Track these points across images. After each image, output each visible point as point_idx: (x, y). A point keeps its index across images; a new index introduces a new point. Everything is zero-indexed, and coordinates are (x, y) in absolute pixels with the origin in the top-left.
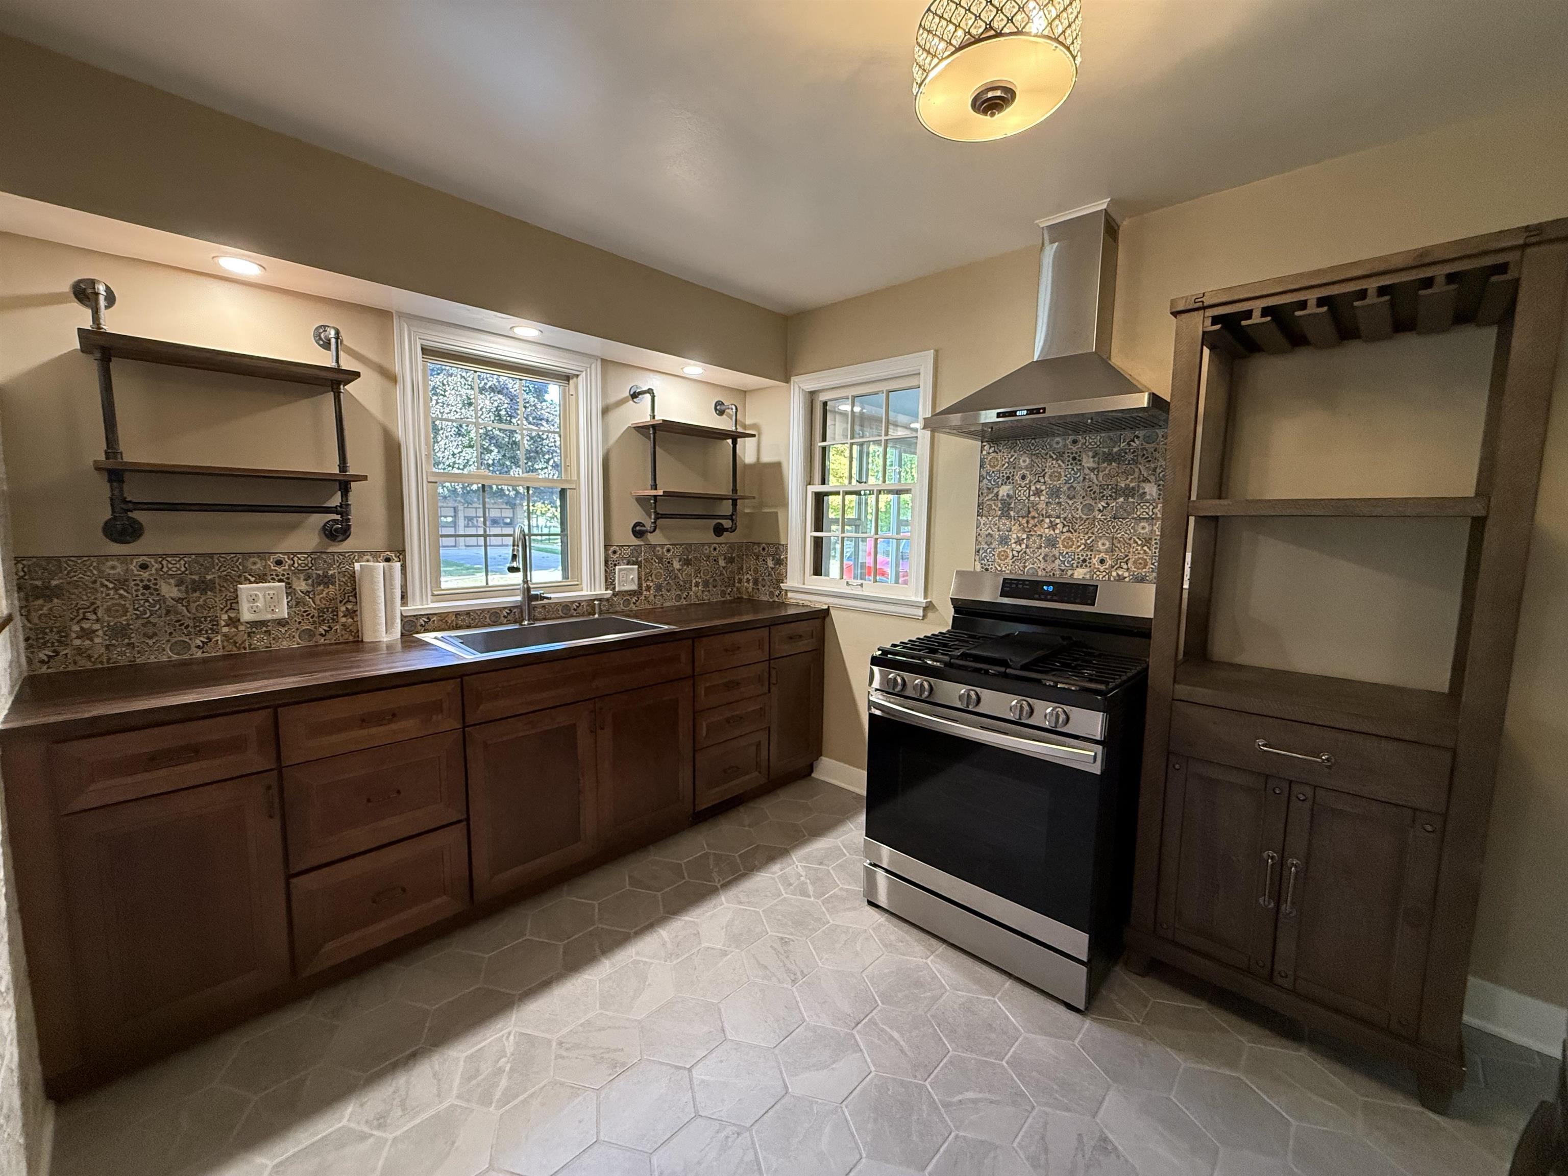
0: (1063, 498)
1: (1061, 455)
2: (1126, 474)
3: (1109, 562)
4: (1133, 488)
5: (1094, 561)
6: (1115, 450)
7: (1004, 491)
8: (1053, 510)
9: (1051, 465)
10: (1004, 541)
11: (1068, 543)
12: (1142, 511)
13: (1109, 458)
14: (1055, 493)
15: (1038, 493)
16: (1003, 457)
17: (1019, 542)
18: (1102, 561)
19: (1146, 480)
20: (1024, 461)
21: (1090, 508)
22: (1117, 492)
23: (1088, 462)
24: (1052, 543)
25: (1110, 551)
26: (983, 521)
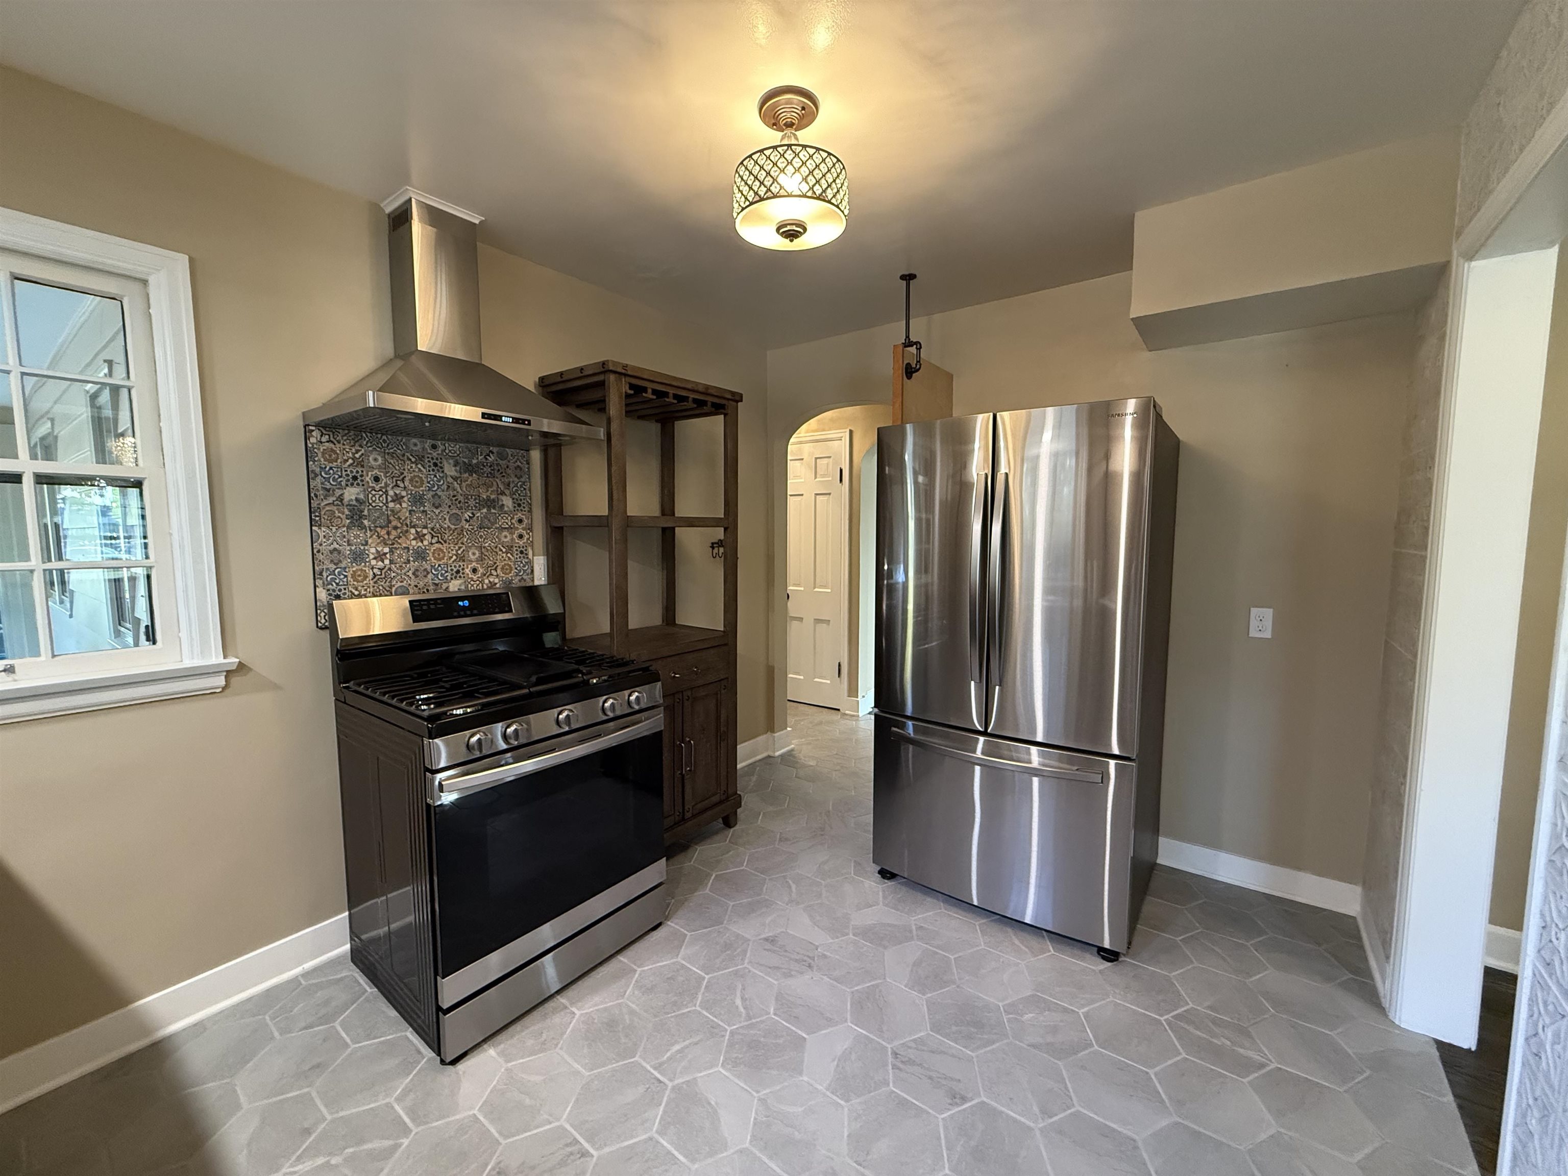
0: (428, 506)
1: (420, 459)
2: (488, 486)
3: (481, 571)
4: (494, 500)
5: (467, 571)
6: (474, 461)
7: (351, 494)
8: (418, 519)
9: (411, 469)
10: (359, 557)
11: (439, 557)
12: (503, 521)
13: (470, 469)
14: (418, 500)
15: (398, 499)
16: (346, 451)
17: (380, 557)
18: (474, 571)
19: (503, 493)
20: (375, 459)
21: (456, 518)
22: (480, 503)
23: (450, 470)
24: (421, 555)
25: (481, 559)
26: (321, 532)
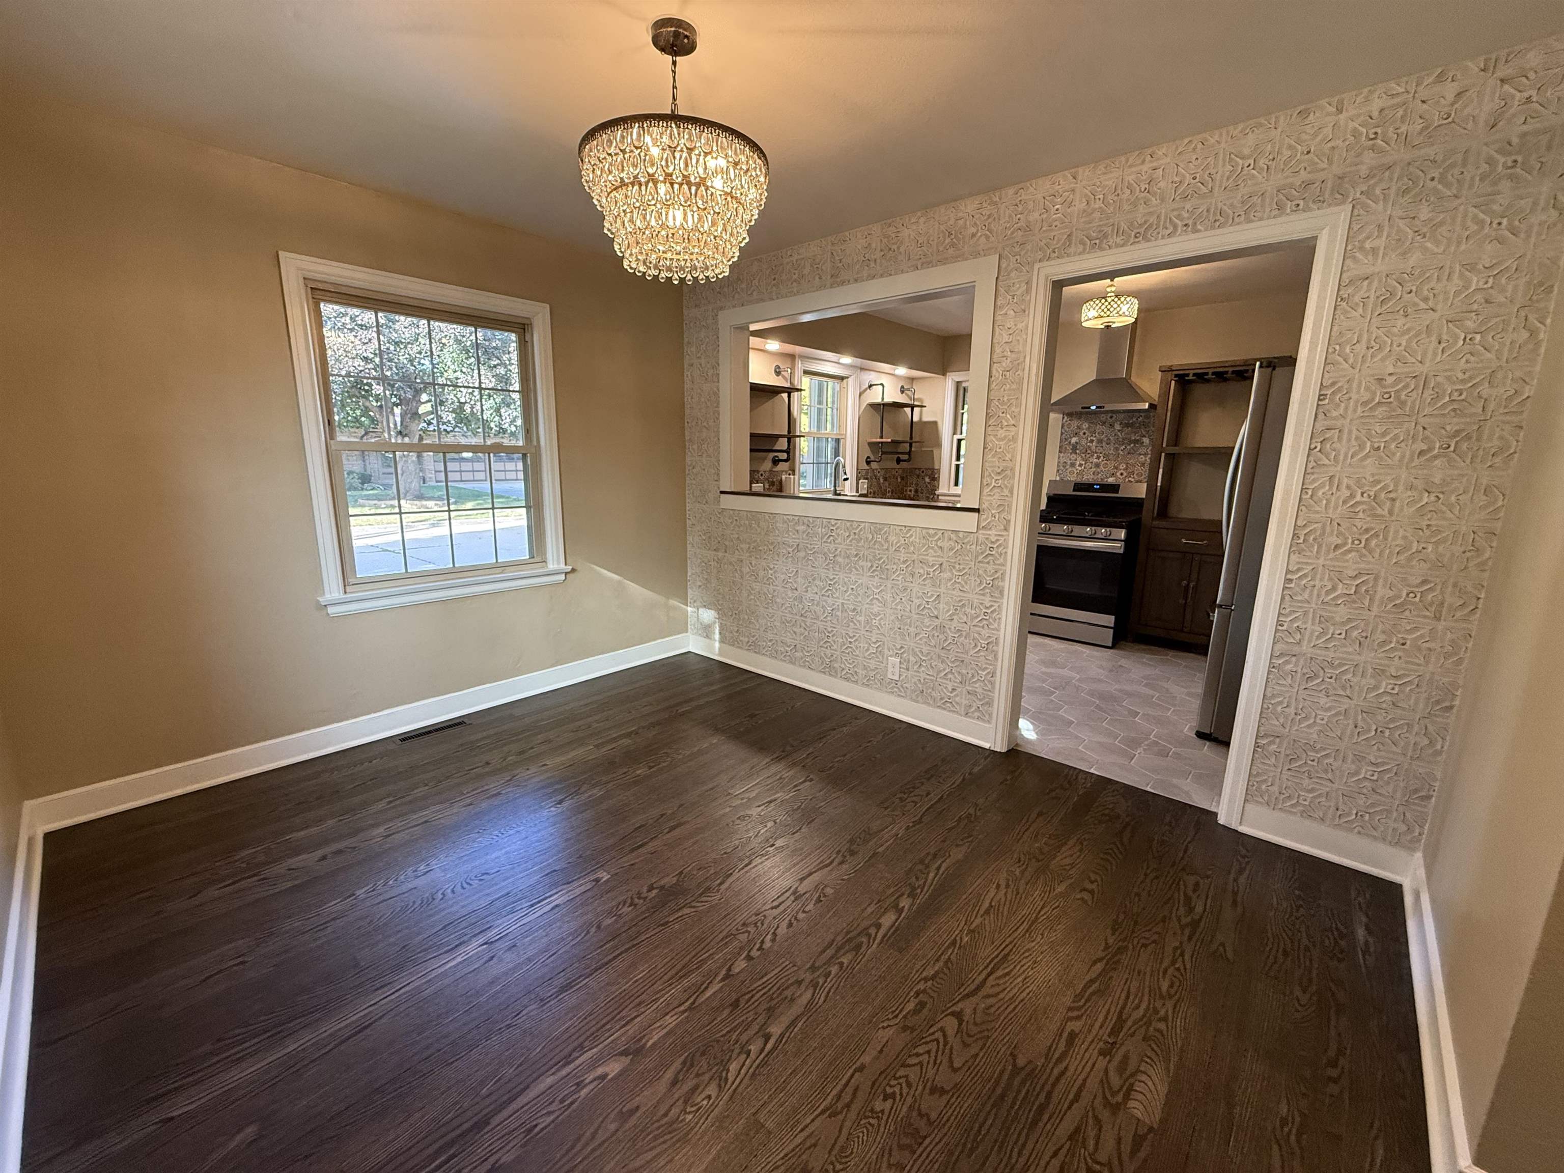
0: (1104, 444)
1: (1104, 423)
2: (1135, 433)
3: (1125, 474)
4: (1138, 440)
5: (1118, 474)
7: (1074, 440)
8: (1099, 450)
9: (1099, 428)
10: (1073, 465)
11: (1106, 465)
12: (1141, 451)
13: (1128, 425)
14: (1100, 441)
15: (1092, 441)
16: (1075, 423)
17: (1081, 465)
18: (1122, 474)
19: (1144, 436)
20: (1086, 425)
21: (1117, 449)
22: (1131, 442)
23: (1117, 427)
24: (1097, 465)
25: (1126, 469)
26: (1062, 455)
